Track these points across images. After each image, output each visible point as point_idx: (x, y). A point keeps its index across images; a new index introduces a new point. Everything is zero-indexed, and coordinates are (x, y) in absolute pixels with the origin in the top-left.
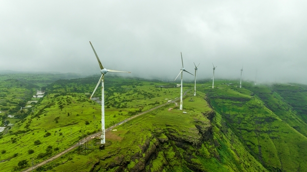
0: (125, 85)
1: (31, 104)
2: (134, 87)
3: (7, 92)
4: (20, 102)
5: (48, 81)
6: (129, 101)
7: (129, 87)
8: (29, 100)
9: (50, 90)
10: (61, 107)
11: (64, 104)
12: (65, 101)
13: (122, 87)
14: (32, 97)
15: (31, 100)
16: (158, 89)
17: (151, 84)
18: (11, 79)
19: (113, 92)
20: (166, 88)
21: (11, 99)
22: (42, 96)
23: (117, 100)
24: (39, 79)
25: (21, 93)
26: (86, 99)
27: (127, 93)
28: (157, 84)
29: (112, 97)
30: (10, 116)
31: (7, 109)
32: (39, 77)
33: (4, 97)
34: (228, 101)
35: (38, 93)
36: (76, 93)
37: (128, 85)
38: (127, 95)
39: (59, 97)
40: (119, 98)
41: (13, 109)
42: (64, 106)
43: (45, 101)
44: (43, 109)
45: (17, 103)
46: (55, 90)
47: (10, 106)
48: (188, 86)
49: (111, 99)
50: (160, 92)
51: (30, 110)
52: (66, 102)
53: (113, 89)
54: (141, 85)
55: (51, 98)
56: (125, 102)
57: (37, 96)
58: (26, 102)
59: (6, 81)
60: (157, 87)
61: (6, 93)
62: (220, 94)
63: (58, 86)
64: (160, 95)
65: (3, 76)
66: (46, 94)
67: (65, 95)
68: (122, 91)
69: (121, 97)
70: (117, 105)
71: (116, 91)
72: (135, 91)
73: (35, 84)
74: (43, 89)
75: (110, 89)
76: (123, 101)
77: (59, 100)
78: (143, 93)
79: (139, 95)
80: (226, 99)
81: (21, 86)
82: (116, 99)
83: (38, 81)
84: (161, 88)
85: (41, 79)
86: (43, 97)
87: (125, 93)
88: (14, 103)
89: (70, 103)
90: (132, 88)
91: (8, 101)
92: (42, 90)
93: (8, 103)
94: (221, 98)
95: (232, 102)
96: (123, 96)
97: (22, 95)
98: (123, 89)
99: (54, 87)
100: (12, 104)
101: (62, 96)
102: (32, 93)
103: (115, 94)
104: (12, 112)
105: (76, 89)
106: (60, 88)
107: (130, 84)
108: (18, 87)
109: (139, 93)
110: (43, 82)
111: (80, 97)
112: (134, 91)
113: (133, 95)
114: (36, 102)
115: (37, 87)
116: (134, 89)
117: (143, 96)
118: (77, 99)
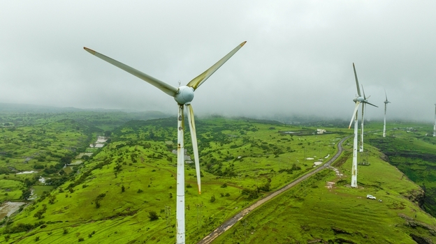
0: (228, 129)
1: (83, 158)
2: (242, 133)
3: (54, 138)
4: (66, 154)
5: (116, 122)
6: (237, 159)
7: (234, 133)
8: (82, 152)
9: (116, 136)
10: (118, 169)
11: (125, 164)
12: (129, 157)
13: (223, 132)
14: (89, 146)
15: (84, 151)
16: (284, 137)
17: (271, 129)
18: (65, 120)
19: (208, 141)
20: (298, 135)
21: (54, 149)
22: (101, 146)
23: (216, 156)
24: (105, 120)
25: (72, 140)
26: (165, 152)
27: (232, 144)
28: (282, 129)
29: (208, 149)
30: (42, 180)
31: (42, 167)
32: (105, 116)
33: (45, 146)
34: (418, 161)
35: (99, 140)
36: (152, 142)
37: (232, 130)
38: (232, 147)
39: (123, 149)
40: (219, 153)
41: (52, 166)
42: (123, 166)
43: (102, 154)
44: (90, 172)
45: (60, 157)
46: (122, 137)
47: (49, 161)
48: (338, 133)
49: (206, 154)
50: (291, 142)
51: (76, 168)
52: (129, 160)
53: (208, 136)
54: (254, 130)
55: (112, 149)
56: (231, 161)
57: (94, 145)
58: (76, 155)
59: (58, 122)
60: (282, 134)
61: (51, 140)
62: (402, 148)
63: (129, 130)
64: (292, 148)
65: (60, 115)
66: (109, 141)
67: (133, 145)
68: (224, 141)
69: (222, 151)
70: (216, 166)
71: (213, 140)
72: (246, 141)
73: (99, 127)
74: (108, 134)
75: (204, 135)
76: (227, 159)
77: (121, 154)
78: (260, 144)
79: (255, 148)
80: (415, 157)
81: (78, 129)
82: (213, 154)
83: (103, 122)
84: (292, 135)
85: (108, 120)
86: (104, 147)
87: (229, 142)
88: (57, 156)
89: (135, 161)
90: (239, 134)
91: (49, 153)
92: (105, 136)
93: (48, 157)
94: (402, 155)
95: (427, 162)
96: (226, 149)
97: (74, 143)
98: (224, 136)
99: (123, 131)
100: (53, 159)
101: (127, 147)
102: (90, 140)
103: (212, 144)
104: (48, 172)
105: (153, 134)
106: (130, 132)
107: (235, 128)
108: (73, 131)
109: (254, 144)
110: (110, 123)
111: (157, 149)
112: (244, 141)
113: (243, 148)
114: (89, 155)
115: (100, 131)
116: (244, 136)
117: (261, 151)
118: (151, 152)
